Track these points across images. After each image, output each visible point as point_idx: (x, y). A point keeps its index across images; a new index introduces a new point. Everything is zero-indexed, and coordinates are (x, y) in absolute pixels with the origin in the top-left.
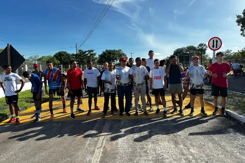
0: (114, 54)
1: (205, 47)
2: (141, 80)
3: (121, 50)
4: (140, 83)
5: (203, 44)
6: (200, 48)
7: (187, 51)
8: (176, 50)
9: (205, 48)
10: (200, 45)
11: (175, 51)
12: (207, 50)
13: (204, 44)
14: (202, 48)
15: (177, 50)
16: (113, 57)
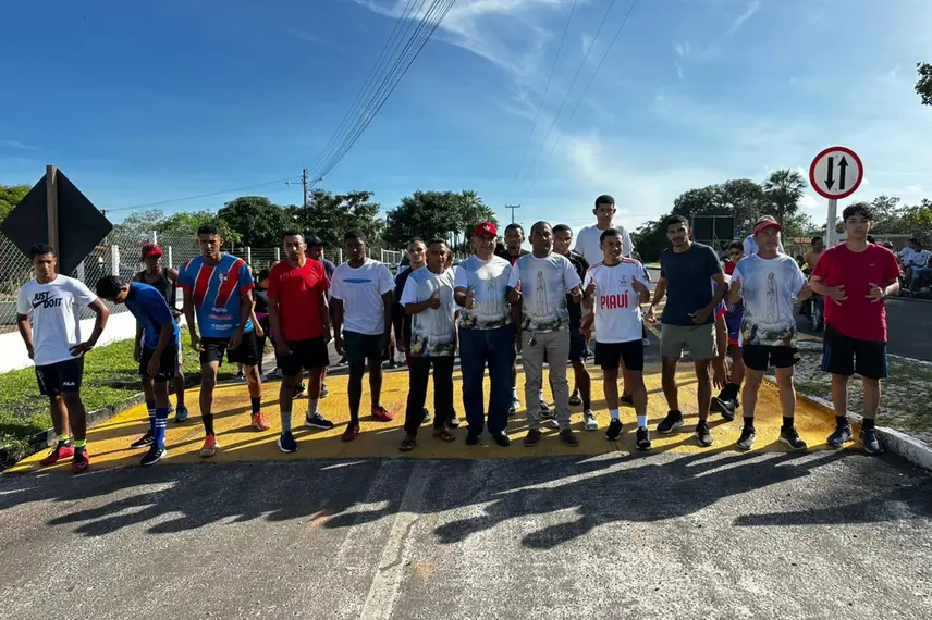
0: (445, 209)
1: (794, 186)
2: (550, 309)
3: (471, 195)
4: (547, 319)
5: (788, 173)
6: (776, 187)
7: (726, 199)
8: (682, 196)
9: (795, 190)
10: (776, 178)
11: (679, 198)
12: (801, 198)
13: (791, 173)
14: (784, 189)
15: (687, 195)
16: (443, 220)
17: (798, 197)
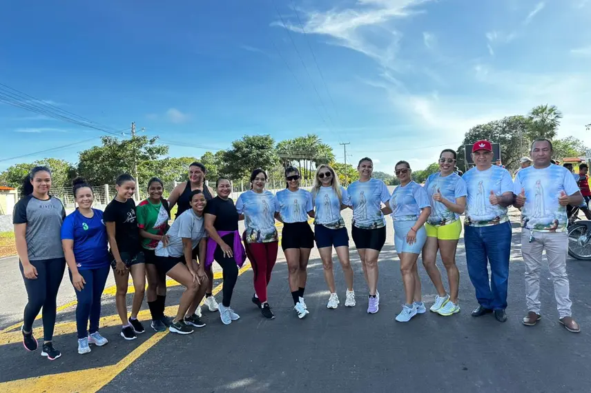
0: (263, 147)
1: (552, 117)
5: (546, 107)
6: (537, 119)
7: (504, 132)
8: (470, 130)
9: (552, 120)
10: (536, 112)
11: (468, 132)
12: (558, 127)
13: (549, 108)
14: (543, 120)
15: (474, 130)
17: (555, 126)
